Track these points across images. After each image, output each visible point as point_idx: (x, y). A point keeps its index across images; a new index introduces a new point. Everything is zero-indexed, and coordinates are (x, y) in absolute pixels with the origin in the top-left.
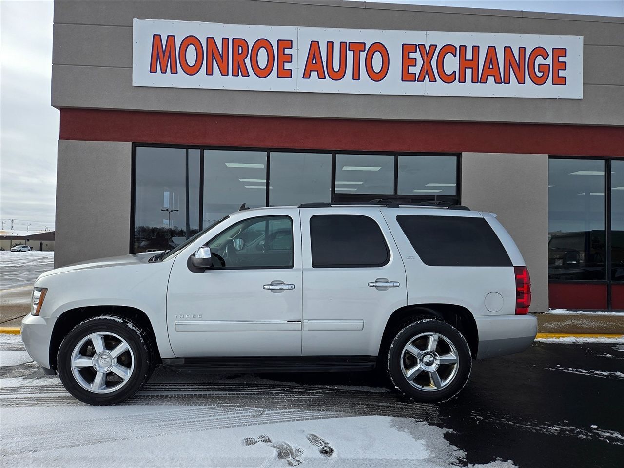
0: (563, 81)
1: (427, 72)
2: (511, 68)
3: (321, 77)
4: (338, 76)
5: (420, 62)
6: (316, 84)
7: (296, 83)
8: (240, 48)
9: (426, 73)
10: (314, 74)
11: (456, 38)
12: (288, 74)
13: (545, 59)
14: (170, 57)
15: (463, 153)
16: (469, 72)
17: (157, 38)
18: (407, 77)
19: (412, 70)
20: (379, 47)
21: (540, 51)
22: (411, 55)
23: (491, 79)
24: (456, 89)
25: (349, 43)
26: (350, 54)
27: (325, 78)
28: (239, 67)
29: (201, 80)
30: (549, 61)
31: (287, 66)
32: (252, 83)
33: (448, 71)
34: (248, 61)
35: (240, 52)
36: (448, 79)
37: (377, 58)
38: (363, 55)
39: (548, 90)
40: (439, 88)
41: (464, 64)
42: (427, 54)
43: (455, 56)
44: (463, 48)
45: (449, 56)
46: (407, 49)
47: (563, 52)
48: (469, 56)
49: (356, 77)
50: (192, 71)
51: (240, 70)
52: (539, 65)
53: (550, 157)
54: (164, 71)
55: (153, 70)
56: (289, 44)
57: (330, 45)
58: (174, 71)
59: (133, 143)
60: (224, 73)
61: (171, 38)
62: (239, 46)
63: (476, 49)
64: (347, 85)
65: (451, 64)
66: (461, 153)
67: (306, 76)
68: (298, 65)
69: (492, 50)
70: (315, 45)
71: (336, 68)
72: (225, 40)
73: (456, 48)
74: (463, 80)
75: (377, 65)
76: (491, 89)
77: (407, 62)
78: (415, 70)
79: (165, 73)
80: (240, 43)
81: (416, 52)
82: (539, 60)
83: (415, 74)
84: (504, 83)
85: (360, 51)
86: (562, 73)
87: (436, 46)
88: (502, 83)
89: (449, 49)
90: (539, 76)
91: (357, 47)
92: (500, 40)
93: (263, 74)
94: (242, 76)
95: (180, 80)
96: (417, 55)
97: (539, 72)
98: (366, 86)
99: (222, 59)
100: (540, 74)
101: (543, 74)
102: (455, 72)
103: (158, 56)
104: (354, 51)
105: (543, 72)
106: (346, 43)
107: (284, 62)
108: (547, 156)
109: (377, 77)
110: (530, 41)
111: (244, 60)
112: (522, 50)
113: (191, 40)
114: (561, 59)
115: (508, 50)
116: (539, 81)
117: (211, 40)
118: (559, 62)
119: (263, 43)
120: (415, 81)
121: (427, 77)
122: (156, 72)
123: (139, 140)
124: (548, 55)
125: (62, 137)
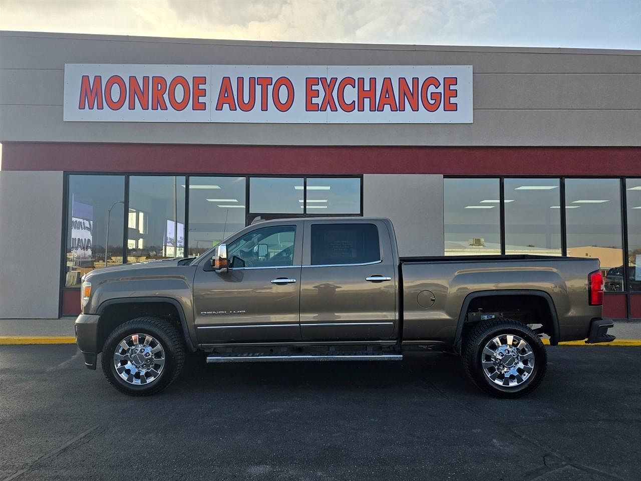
0: (454, 108)
2: (405, 97)
3: (233, 109)
4: (248, 107)
5: (322, 94)
6: (227, 115)
7: (210, 115)
8: (159, 85)
9: (329, 103)
10: (226, 107)
11: (355, 72)
12: (203, 107)
13: (437, 88)
14: (96, 95)
15: (365, 175)
16: (367, 101)
17: (85, 79)
18: (310, 107)
19: (315, 100)
20: (284, 81)
21: (432, 81)
22: (314, 88)
23: (387, 107)
24: (355, 117)
25: (258, 78)
26: (258, 89)
27: (236, 110)
28: (158, 102)
30: (441, 89)
31: (202, 100)
32: (170, 115)
33: (348, 101)
34: (166, 96)
35: (159, 89)
36: (348, 108)
37: (283, 91)
38: (270, 88)
39: (441, 116)
40: (340, 117)
41: (362, 94)
42: (329, 86)
43: (354, 87)
45: (349, 88)
46: (310, 82)
47: (454, 81)
48: (367, 88)
49: (264, 108)
50: (116, 106)
51: (159, 104)
52: (431, 93)
53: (445, 177)
55: (82, 107)
56: (203, 80)
57: (240, 80)
58: (100, 107)
59: (64, 172)
60: (145, 107)
61: (98, 78)
62: (158, 83)
63: (373, 81)
64: (256, 115)
65: (351, 94)
66: (363, 175)
67: (219, 108)
69: (387, 81)
70: (226, 81)
71: (246, 101)
72: (146, 79)
73: (355, 80)
74: (361, 109)
75: (283, 96)
76: (387, 116)
77: (311, 94)
78: (318, 101)
79: (92, 109)
80: (160, 80)
81: (318, 85)
82: (432, 89)
83: (318, 104)
84: (400, 111)
85: (267, 85)
86: (453, 100)
87: (337, 79)
88: (397, 111)
89: (349, 81)
91: (265, 82)
92: (395, 73)
93: (179, 107)
94: (161, 109)
95: (106, 115)
96: (320, 87)
97: (431, 99)
98: (273, 115)
99: (143, 96)
100: (432, 102)
101: (435, 102)
102: (354, 101)
103: (86, 94)
104: (262, 85)
105: (435, 100)
106: (255, 78)
107: (199, 97)
108: (442, 176)
109: (283, 108)
110: (423, 72)
111: (163, 95)
112: (416, 80)
113: (116, 80)
114: (452, 87)
115: (402, 81)
116: (431, 108)
117: (133, 79)
118: (450, 90)
119: (179, 80)
120: (318, 111)
121: (329, 107)
122: (84, 108)
123: (70, 169)
124: (440, 84)
125: (4, 168)
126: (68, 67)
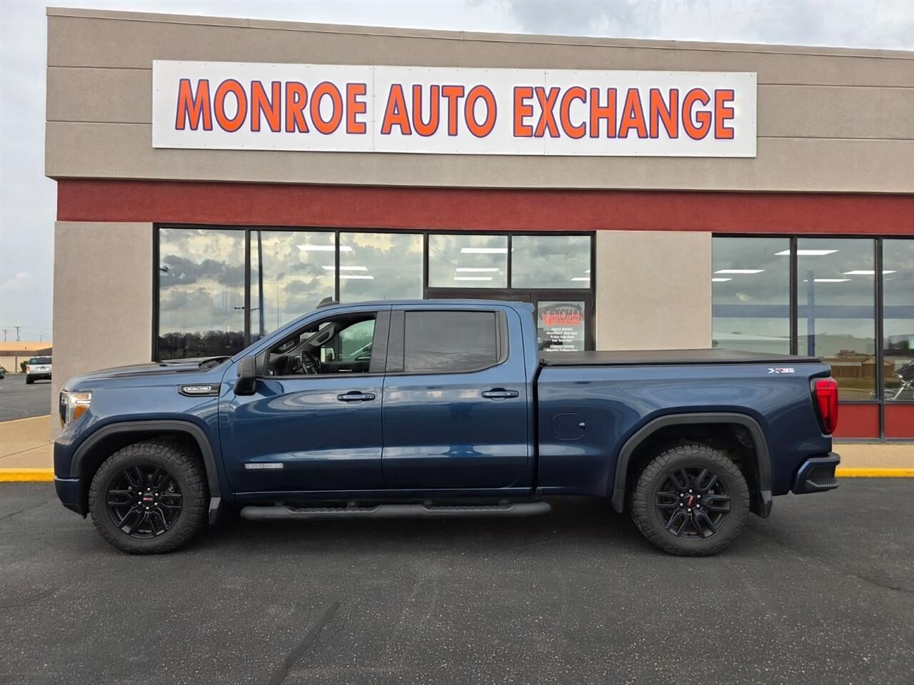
0: (729, 134)
1: (547, 124)
2: (659, 117)
3: (406, 132)
4: (428, 130)
5: (538, 111)
6: (398, 142)
7: (373, 141)
8: (296, 94)
10: (396, 129)
11: (586, 79)
12: (361, 129)
13: (705, 105)
14: (202, 108)
15: (598, 231)
16: (603, 123)
17: (185, 83)
18: (521, 130)
19: (527, 121)
20: (482, 92)
21: (697, 95)
22: (526, 102)
23: (633, 133)
24: (586, 146)
25: (443, 87)
26: (444, 102)
27: (411, 134)
28: (295, 120)
29: (244, 139)
30: (710, 107)
31: (360, 118)
32: (313, 141)
33: (576, 123)
34: (307, 112)
35: (297, 101)
36: (576, 133)
37: (481, 107)
38: (462, 102)
39: (709, 146)
40: (563, 145)
41: (596, 112)
42: (547, 100)
43: (585, 102)
44: (595, 92)
45: (576, 103)
46: (521, 94)
47: (730, 95)
48: (603, 103)
49: (453, 131)
50: (231, 126)
51: (297, 124)
52: (697, 112)
53: (714, 235)
54: (194, 128)
55: (180, 126)
56: (362, 89)
57: (417, 90)
58: (208, 127)
59: (154, 224)
60: (275, 129)
61: (204, 84)
62: (295, 93)
63: (612, 93)
64: (440, 143)
65: (580, 113)
66: (595, 232)
67: (386, 130)
68: (374, 116)
69: (633, 94)
70: (396, 90)
71: (426, 120)
72: (276, 85)
73: (586, 91)
74: (595, 134)
75: (481, 116)
76: (633, 145)
77: (521, 111)
78: (532, 121)
79: (196, 130)
80: (296, 88)
81: (532, 97)
82: (697, 107)
83: (532, 127)
84: (651, 137)
85: (457, 97)
86: (728, 123)
87: (559, 89)
88: (647, 137)
89: (576, 93)
90: (698, 127)
91: (453, 93)
92: (644, 81)
93: (327, 129)
94: (300, 132)
95: (217, 138)
96: (534, 102)
97: (697, 121)
98: (466, 143)
99: (272, 110)
100: (698, 125)
101: (703, 125)
102: (584, 123)
103: (186, 107)
104: (449, 97)
105: (703, 122)
106: (438, 86)
107: (355, 113)
108: (710, 234)
109: (481, 131)
110: (685, 82)
111: (301, 110)
112: (674, 93)
113: (231, 86)
114: (727, 104)
115: (655, 94)
116: (697, 135)
117: (257, 85)
118: (723, 108)
119: (326, 88)
120: (531, 136)
121: (547, 131)
122: (184, 129)
123: (162, 220)
124: (709, 99)
125: (61, 217)
126: (158, 65)
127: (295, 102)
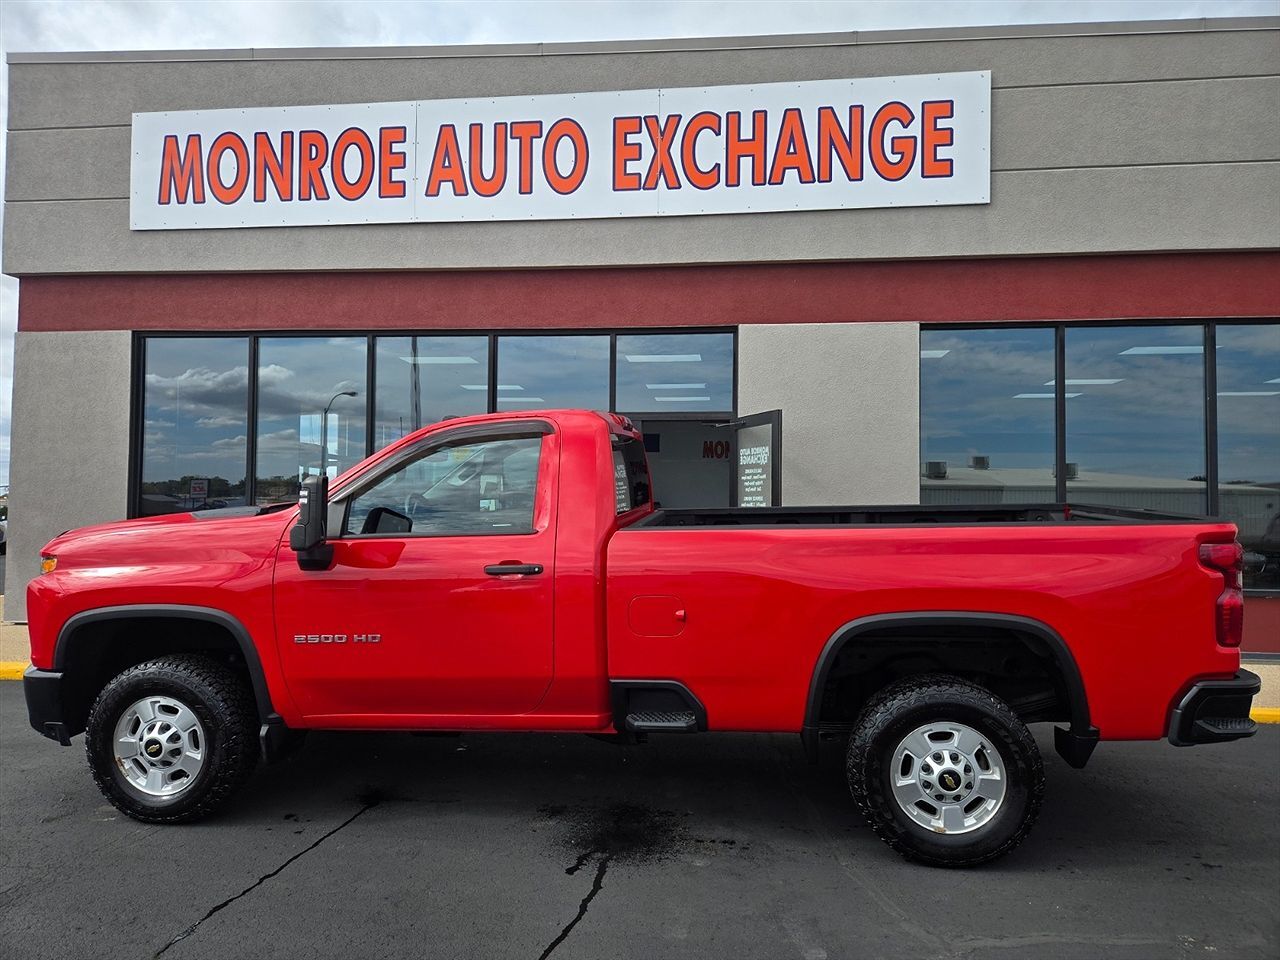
0: (946, 169)
1: (662, 170)
2: (833, 150)
3: (460, 192)
4: (490, 188)
5: (648, 151)
6: (449, 206)
7: (416, 207)
8: (314, 148)
9: (663, 172)
10: (447, 188)
11: (719, 99)
12: (398, 190)
13: (906, 127)
14: (192, 173)
15: (741, 326)
16: (746, 163)
17: (171, 140)
18: (622, 181)
19: (632, 167)
20: (568, 128)
21: (895, 111)
22: (631, 139)
23: (792, 175)
24: (720, 200)
25: (512, 124)
26: (513, 145)
27: (467, 194)
28: (311, 184)
29: (246, 212)
30: (915, 129)
31: (397, 175)
32: (335, 210)
33: (705, 166)
34: (326, 171)
35: (313, 156)
36: (704, 181)
37: (566, 149)
38: (538, 145)
39: (914, 189)
40: (687, 200)
41: (735, 149)
42: (662, 134)
43: (718, 134)
44: (734, 117)
45: (706, 134)
46: (623, 126)
47: (947, 108)
48: (746, 132)
49: (526, 188)
50: (229, 196)
51: (313, 188)
52: (893, 139)
53: (923, 327)
54: (182, 201)
55: (164, 200)
56: (399, 134)
57: (476, 129)
58: (200, 199)
59: (133, 332)
60: (285, 196)
61: (195, 139)
62: (311, 145)
63: (760, 117)
64: (508, 204)
65: (711, 150)
66: (737, 327)
67: (432, 191)
69: (793, 116)
70: (447, 132)
71: (488, 173)
72: (287, 136)
73: (720, 118)
74: (734, 181)
75: (565, 162)
76: (793, 194)
77: (623, 152)
78: (640, 167)
79: (184, 203)
80: (313, 139)
81: (640, 132)
82: (894, 129)
83: (640, 175)
84: (820, 181)
85: (532, 138)
86: (943, 153)
87: (680, 116)
88: (814, 182)
89: (706, 120)
90: (894, 161)
91: (526, 131)
92: (809, 96)
93: (353, 192)
94: (317, 199)
95: (212, 214)
96: (643, 138)
97: (893, 153)
98: (545, 203)
99: (282, 171)
100: (895, 158)
101: (902, 158)
102: (718, 165)
103: (172, 174)
104: (520, 138)
105: (902, 154)
106: (506, 124)
107: (391, 169)
108: (916, 325)
109: (566, 185)
110: (873, 92)
111: (320, 169)
112: (857, 111)
113: (229, 141)
114: (941, 124)
115: (826, 114)
116: (892, 173)
117: (261, 138)
118: (936, 129)
119: (354, 136)
120: (639, 189)
121: (662, 180)
122: (169, 203)
123: (144, 327)
124: (913, 118)
125: (23, 326)
126: (139, 120)
127: (311, 159)
